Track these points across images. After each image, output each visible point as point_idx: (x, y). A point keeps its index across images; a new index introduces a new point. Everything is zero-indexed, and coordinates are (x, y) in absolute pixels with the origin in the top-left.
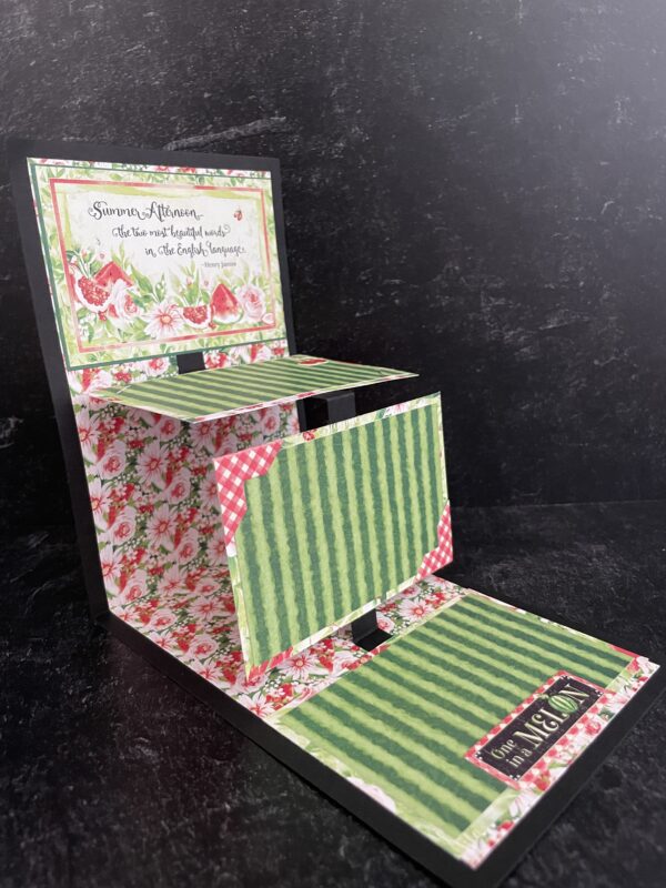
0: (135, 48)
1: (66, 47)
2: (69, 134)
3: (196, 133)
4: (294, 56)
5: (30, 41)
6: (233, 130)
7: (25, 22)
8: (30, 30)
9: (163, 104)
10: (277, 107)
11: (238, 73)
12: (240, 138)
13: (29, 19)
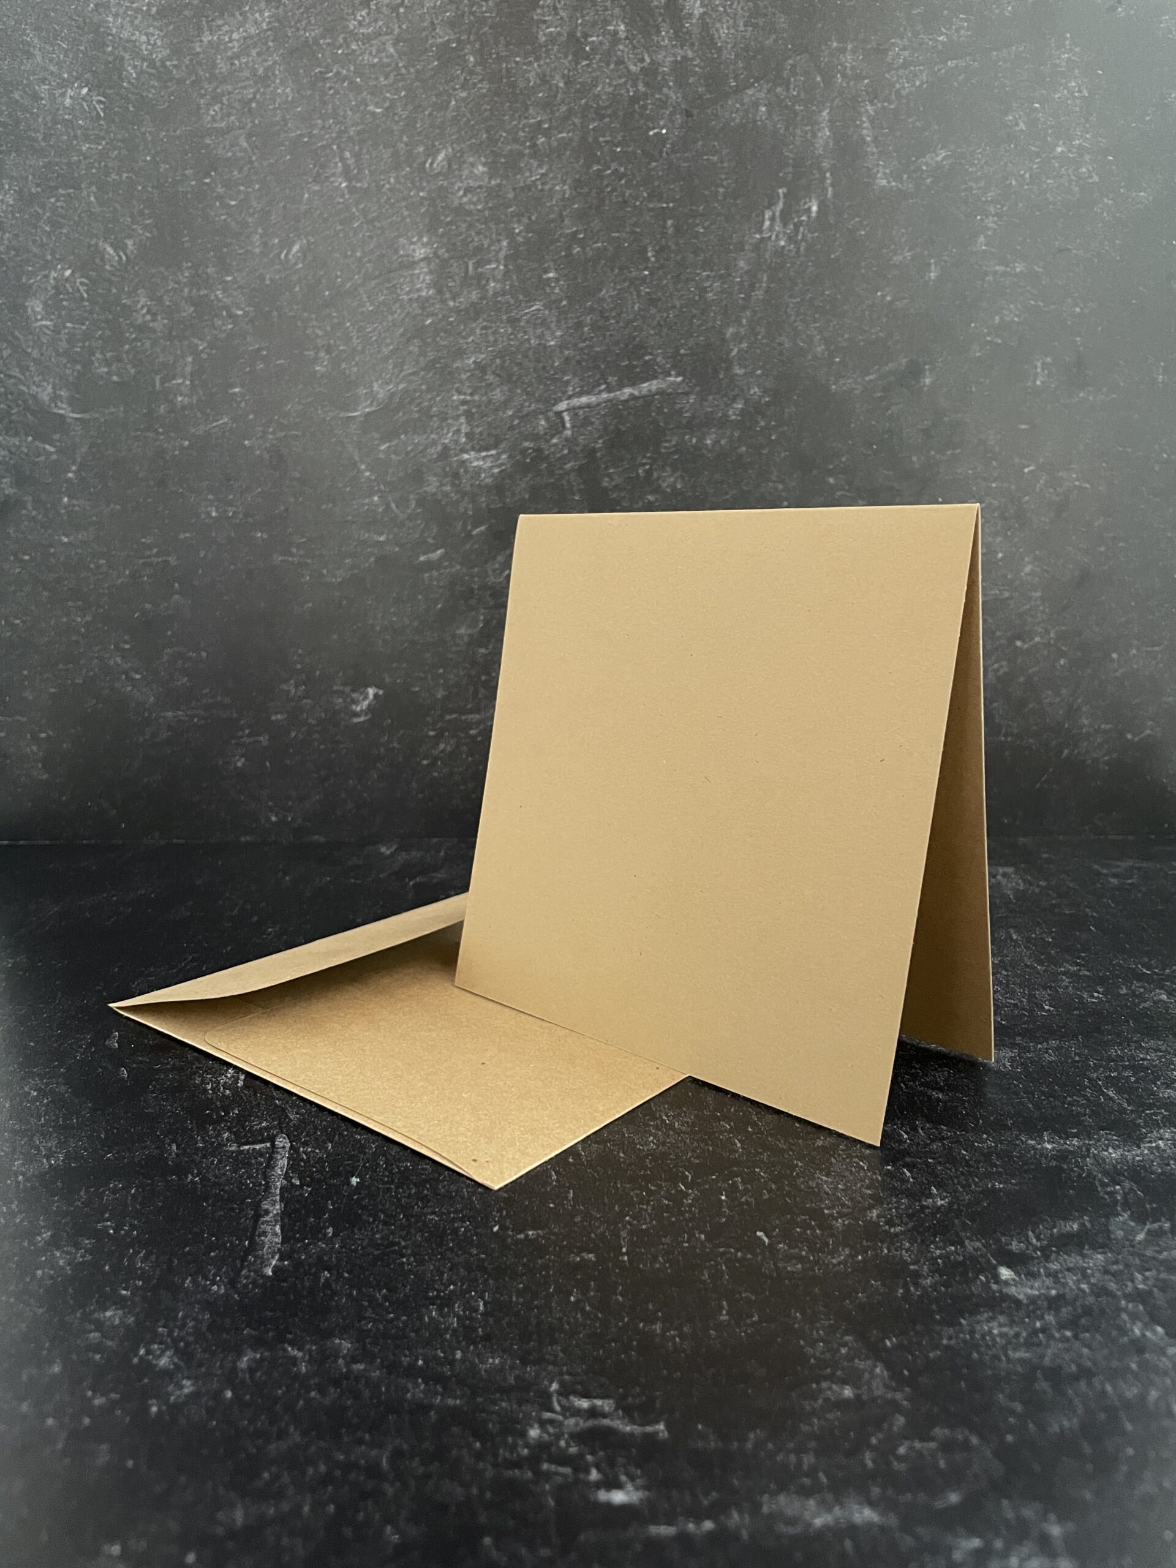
0: (533, 308)
1: (463, 307)
2: (459, 392)
3: (588, 393)
4: (694, 316)
5: (427, 299)
6: (628, 391)
7: (424, 280)
8: (428, 288)
9: (556, 364)
10: (674, 367)
11: (636, 333)
12: (633, 397)
13: (428, 278)
